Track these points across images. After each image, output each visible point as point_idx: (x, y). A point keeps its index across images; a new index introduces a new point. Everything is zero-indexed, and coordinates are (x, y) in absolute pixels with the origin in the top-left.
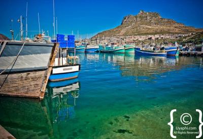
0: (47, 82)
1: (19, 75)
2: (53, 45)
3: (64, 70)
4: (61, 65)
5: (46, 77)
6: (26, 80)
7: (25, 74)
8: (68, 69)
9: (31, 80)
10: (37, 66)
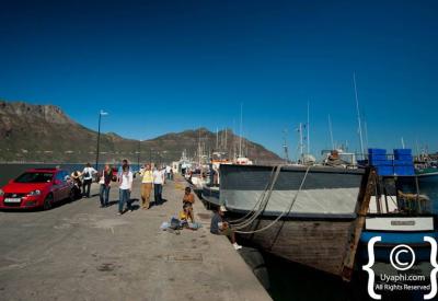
0: (355, 247)
1: (302, 224)
2: (363, 171)
3: (393, 223)
4: (385, 211)
5: (353, 236)
6: (313, 235)
7: (311, 223)
8: (404, 223)
9: (322, 237)
10: (334, 212)
